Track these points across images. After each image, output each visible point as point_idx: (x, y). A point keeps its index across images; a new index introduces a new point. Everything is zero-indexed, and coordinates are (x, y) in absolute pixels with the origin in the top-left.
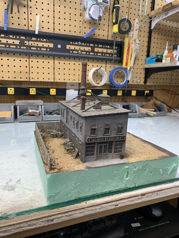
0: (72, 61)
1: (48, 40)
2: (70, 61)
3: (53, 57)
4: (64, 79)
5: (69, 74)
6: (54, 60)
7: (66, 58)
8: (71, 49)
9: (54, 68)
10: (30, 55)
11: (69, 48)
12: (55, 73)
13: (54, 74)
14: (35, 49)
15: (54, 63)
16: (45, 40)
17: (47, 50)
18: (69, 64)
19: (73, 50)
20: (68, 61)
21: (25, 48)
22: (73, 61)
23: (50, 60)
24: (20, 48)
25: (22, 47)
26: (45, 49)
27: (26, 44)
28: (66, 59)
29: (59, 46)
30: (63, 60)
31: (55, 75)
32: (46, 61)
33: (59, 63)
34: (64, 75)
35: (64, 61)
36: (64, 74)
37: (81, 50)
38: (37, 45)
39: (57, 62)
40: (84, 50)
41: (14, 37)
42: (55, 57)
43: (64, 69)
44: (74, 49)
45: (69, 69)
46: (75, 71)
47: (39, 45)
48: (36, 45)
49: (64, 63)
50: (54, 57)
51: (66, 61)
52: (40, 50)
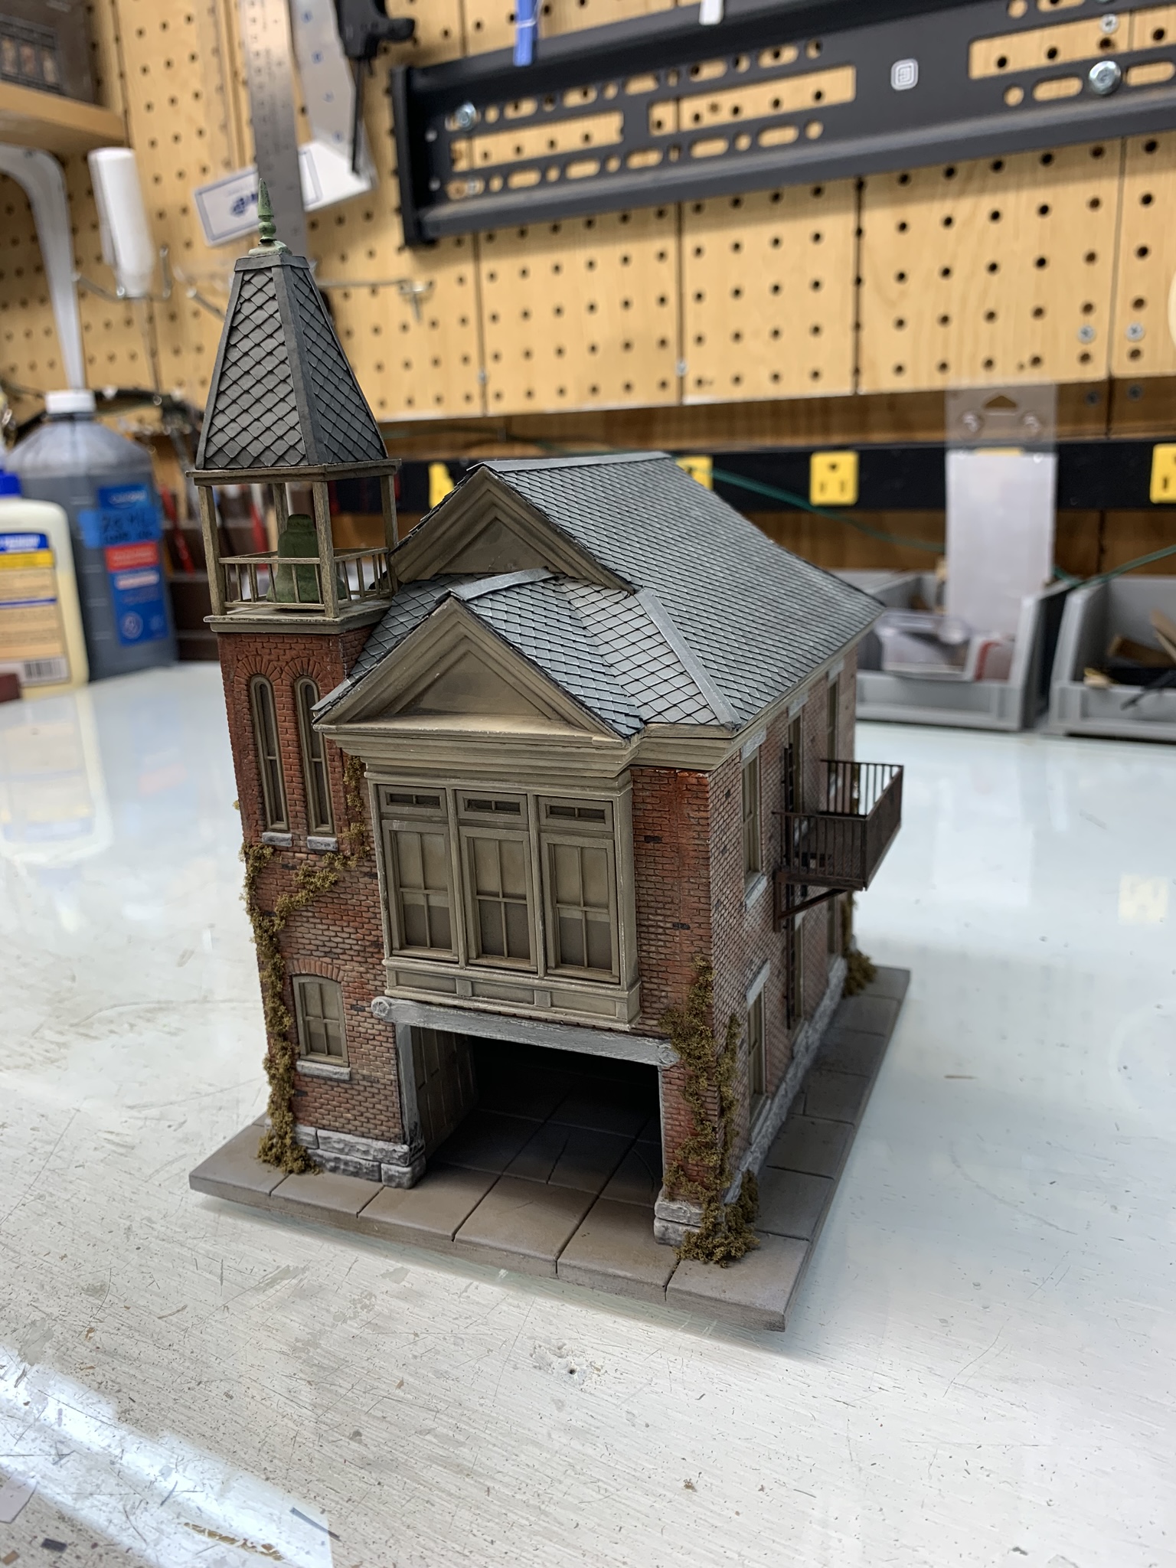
0: (1019, 187)
1: (818, 47)
2: (1005, 188)
3: (851, 182)
4: (944, 367)
5: (991, 316)
6: (859, 207)
7: (962, 168)
8: (1012, 67)
9: (858, 281)
10: (688, 207)
11: (993, 70)
12: (865, 319)
13: (858, 326)
14: (718, 146)
15: (859, 232)
16: (789, 54)
17: (802, 140)
18: (996, 216)
19: (1030, 79)
20: (982, 191)
21: (653, 158)
22: (1035, 184)
23: (826, 211)
24: (624, 169)
25: (636, 161)
26: (788, 134)
27: (659, 124)
28: (969, 178)
29: (905, 75)
30: (932, 197)
31: (865, 333)
32: (795, 230)
33: (903, 227)
34: (940, 329)
35: (944, 196)
36: (945, 320)
37: (1122, 46)
38: (736, 110)
39: (879, 220)
40: (1149, 43)
41: (592, 95)
42: (871, 181)
43: (946, 272)
44: (1043, 61)
45: (993, 268)
46: (1046, 272)
47: (749, 113)
48: (725, 117)
49: (948, 222)
50: (860, 186)
51: (961, 193)
52: (755, 148)
